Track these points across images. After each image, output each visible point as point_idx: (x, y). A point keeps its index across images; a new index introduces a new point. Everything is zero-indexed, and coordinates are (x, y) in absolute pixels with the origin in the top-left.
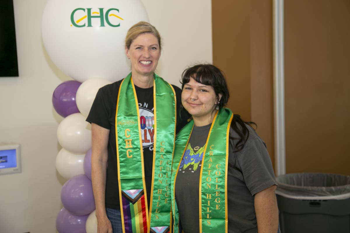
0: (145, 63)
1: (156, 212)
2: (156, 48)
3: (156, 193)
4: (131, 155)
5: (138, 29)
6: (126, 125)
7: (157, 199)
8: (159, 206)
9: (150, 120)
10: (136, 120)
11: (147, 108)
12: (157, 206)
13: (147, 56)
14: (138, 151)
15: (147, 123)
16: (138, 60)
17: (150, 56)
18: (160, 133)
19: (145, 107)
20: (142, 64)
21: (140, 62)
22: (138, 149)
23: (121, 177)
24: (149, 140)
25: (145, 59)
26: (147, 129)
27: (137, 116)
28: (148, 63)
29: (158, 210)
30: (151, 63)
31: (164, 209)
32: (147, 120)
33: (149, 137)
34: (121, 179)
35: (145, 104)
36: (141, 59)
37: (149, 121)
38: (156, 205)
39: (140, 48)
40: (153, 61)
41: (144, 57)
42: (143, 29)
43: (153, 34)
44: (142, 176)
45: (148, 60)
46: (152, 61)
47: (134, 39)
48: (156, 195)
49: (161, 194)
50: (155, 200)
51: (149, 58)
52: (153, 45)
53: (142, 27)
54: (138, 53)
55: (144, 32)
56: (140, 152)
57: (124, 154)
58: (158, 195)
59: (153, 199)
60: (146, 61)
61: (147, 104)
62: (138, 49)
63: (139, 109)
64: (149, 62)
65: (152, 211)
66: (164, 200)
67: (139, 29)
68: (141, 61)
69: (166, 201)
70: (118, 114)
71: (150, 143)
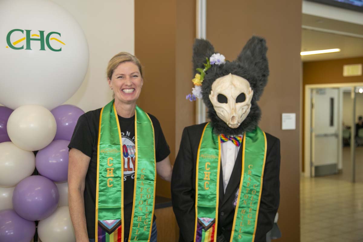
0: (127, 91)
1: (135, 240)
2: (136, 76)
3: (136, 220)
4: (111, 184)
5: (117, 59)
6: (109, 154)
7: (136, 226)
8: (139, 233)
9: (131, 148)
10: (119, 149)
11: (129, 137)
12: (136, 234)
13: (129, 84)
14: (119, 180)
15: (129, 151)
16: (120, 88)
17: (132, 84)
18: (141, 160)
19: (128, 136)
20: (124, 92)
21: (122, 90)
22: (119, 179)
23: (99, 207)
24: (132, 168)
25: (128, 87)
26: (130, 158)
27: (120, 145)
28: (130, 91)
29: (137, 238)
30: (133, 91)
31: (142, 237)
32: (128, 148)
33: (131, 166)
34: (99, 209)
35: (127, 132)
36: (123, 87)
37: (130, 150)
38: (135, 232)
39: (122, 77)
40: (136, 89)
41: (127, 85)
42: (122, 58)
43: (134, 63)
44: (121, 206)
45: (130, 87)
46: (134, 89)
47: (115, 69)
48: (136, 222)
49: (140, 222)
50: (134, 228)
51: (131, 85)
52: (133, 73)
53: (122, 56)
54: (120, 82)
55: (124, 61)
56: (120, 181)
57: (104, 182)
58: (137, 223)
59: (133, 226)
60: (129, 89)
61: (130, 133)
62: (119, 78)
63: (122, 137)
64: (132, 90)
65: (131, 238)
66: (143, 228)
67: (119, 59)
68: (124, 89)
69: (145, 229)
70: (100, 142)
71: (133, 172)
